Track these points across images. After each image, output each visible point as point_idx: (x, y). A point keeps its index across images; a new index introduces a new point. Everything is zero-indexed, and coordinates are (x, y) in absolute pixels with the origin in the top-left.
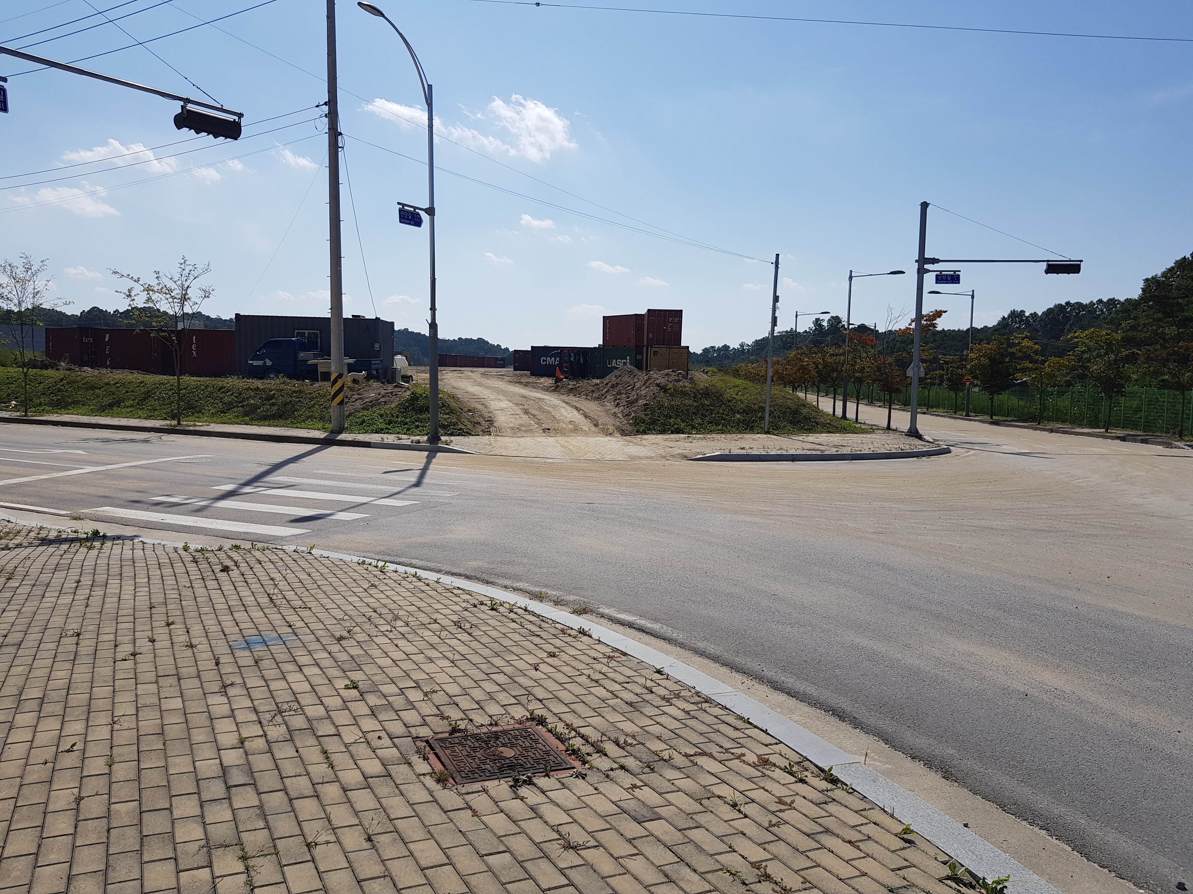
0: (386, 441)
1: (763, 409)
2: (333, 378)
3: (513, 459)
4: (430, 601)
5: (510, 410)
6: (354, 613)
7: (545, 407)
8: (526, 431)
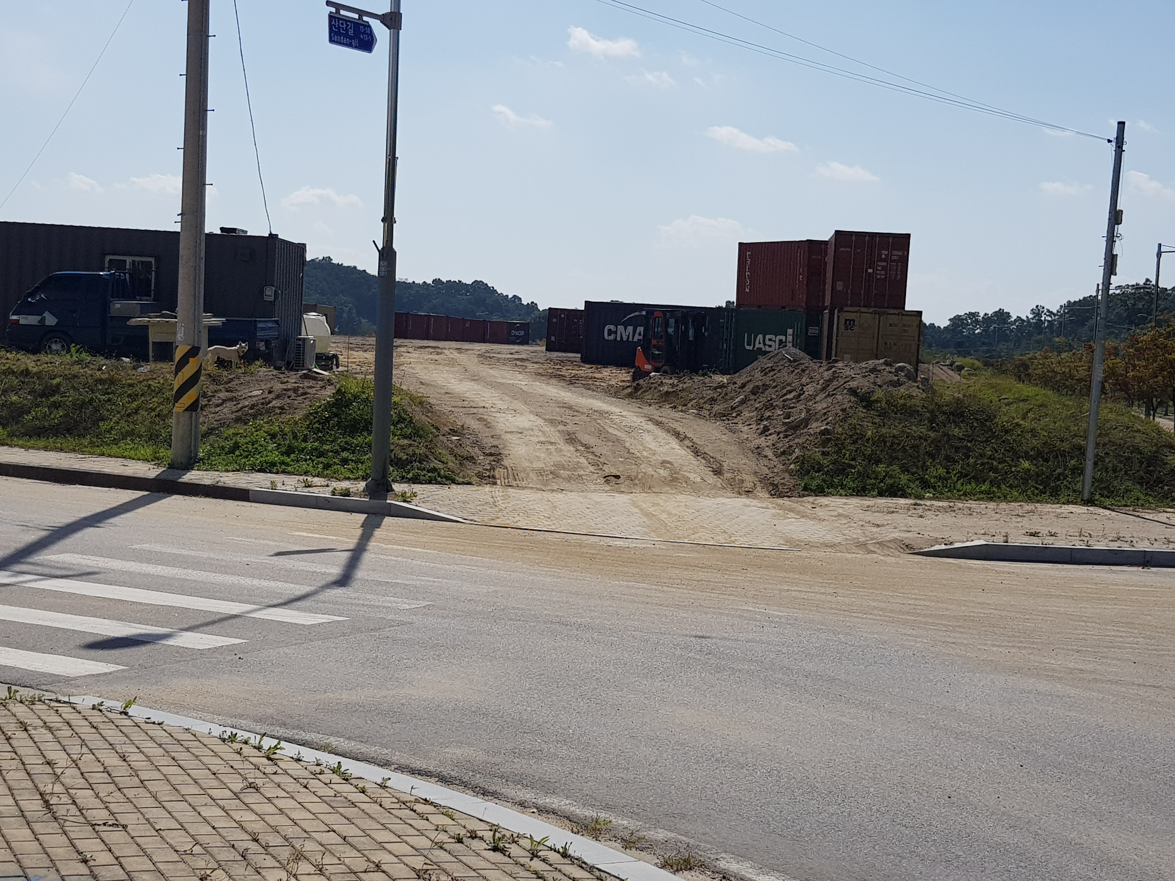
0: (280, 489)
1: (1081, 451)
2: (178, 355)
3: (541, 536)
4: (368, 824)
5: (536, 432)
6: (214, 841)
7: (611, 430)
8: (569, 479)
